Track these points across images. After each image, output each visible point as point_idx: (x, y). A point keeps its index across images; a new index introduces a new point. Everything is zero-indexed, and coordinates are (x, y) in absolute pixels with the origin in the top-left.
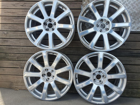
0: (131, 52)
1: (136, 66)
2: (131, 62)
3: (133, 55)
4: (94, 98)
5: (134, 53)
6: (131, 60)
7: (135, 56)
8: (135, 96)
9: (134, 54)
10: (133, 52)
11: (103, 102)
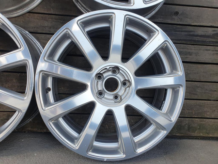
0: (191, 33)
1: (199, 66)
2: (191, 55)
3: (195, 41)
4: (97, 144)
5: (197, 36)
6: (189, 51)
7: (198, 41)
8: (196, 134)
9: (196, 38)
10: (196, 33)
11: (121, 156)
